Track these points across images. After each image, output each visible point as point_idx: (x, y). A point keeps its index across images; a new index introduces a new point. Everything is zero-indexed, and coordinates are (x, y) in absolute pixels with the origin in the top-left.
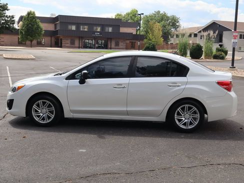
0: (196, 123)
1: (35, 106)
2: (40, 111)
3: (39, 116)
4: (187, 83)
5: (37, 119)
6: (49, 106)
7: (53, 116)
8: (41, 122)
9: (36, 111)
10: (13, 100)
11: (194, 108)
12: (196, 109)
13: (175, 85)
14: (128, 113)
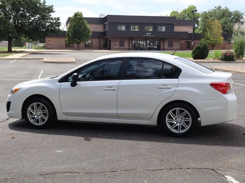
0: (189, 127)
1: (29, 109)
2: (34, 113)
3: (33, 118)
4: (178, 85)
5: (32, 121)
6: (43, 109)
7: (46, 119)
8: (35, 124)
9: (31, 113)
10: (10, 102)
11: (186, 111)
12: (187, 112)
13: (165, 87)
14: (118, 116)
